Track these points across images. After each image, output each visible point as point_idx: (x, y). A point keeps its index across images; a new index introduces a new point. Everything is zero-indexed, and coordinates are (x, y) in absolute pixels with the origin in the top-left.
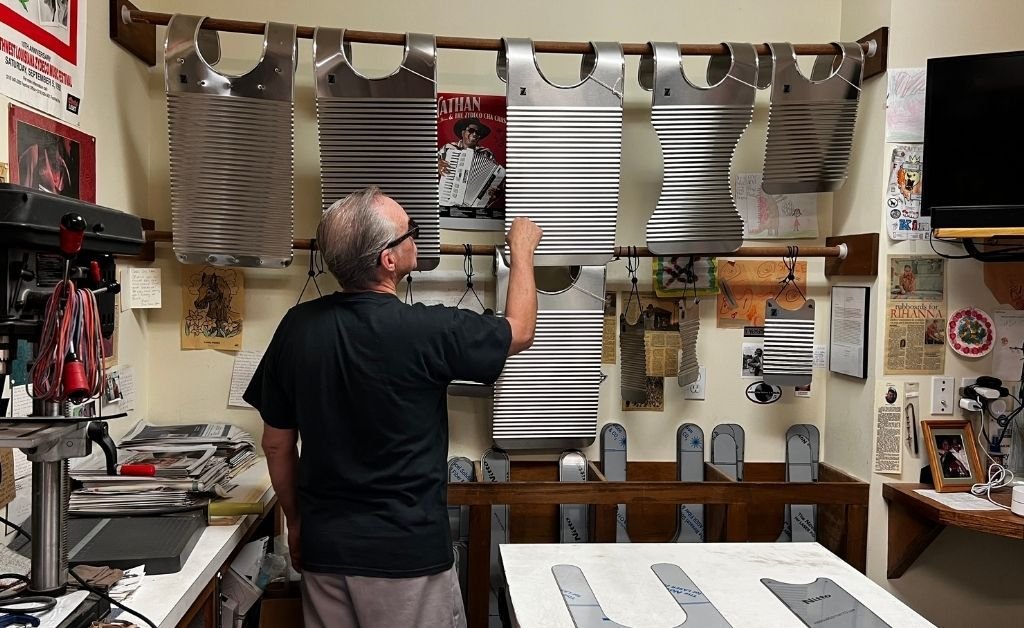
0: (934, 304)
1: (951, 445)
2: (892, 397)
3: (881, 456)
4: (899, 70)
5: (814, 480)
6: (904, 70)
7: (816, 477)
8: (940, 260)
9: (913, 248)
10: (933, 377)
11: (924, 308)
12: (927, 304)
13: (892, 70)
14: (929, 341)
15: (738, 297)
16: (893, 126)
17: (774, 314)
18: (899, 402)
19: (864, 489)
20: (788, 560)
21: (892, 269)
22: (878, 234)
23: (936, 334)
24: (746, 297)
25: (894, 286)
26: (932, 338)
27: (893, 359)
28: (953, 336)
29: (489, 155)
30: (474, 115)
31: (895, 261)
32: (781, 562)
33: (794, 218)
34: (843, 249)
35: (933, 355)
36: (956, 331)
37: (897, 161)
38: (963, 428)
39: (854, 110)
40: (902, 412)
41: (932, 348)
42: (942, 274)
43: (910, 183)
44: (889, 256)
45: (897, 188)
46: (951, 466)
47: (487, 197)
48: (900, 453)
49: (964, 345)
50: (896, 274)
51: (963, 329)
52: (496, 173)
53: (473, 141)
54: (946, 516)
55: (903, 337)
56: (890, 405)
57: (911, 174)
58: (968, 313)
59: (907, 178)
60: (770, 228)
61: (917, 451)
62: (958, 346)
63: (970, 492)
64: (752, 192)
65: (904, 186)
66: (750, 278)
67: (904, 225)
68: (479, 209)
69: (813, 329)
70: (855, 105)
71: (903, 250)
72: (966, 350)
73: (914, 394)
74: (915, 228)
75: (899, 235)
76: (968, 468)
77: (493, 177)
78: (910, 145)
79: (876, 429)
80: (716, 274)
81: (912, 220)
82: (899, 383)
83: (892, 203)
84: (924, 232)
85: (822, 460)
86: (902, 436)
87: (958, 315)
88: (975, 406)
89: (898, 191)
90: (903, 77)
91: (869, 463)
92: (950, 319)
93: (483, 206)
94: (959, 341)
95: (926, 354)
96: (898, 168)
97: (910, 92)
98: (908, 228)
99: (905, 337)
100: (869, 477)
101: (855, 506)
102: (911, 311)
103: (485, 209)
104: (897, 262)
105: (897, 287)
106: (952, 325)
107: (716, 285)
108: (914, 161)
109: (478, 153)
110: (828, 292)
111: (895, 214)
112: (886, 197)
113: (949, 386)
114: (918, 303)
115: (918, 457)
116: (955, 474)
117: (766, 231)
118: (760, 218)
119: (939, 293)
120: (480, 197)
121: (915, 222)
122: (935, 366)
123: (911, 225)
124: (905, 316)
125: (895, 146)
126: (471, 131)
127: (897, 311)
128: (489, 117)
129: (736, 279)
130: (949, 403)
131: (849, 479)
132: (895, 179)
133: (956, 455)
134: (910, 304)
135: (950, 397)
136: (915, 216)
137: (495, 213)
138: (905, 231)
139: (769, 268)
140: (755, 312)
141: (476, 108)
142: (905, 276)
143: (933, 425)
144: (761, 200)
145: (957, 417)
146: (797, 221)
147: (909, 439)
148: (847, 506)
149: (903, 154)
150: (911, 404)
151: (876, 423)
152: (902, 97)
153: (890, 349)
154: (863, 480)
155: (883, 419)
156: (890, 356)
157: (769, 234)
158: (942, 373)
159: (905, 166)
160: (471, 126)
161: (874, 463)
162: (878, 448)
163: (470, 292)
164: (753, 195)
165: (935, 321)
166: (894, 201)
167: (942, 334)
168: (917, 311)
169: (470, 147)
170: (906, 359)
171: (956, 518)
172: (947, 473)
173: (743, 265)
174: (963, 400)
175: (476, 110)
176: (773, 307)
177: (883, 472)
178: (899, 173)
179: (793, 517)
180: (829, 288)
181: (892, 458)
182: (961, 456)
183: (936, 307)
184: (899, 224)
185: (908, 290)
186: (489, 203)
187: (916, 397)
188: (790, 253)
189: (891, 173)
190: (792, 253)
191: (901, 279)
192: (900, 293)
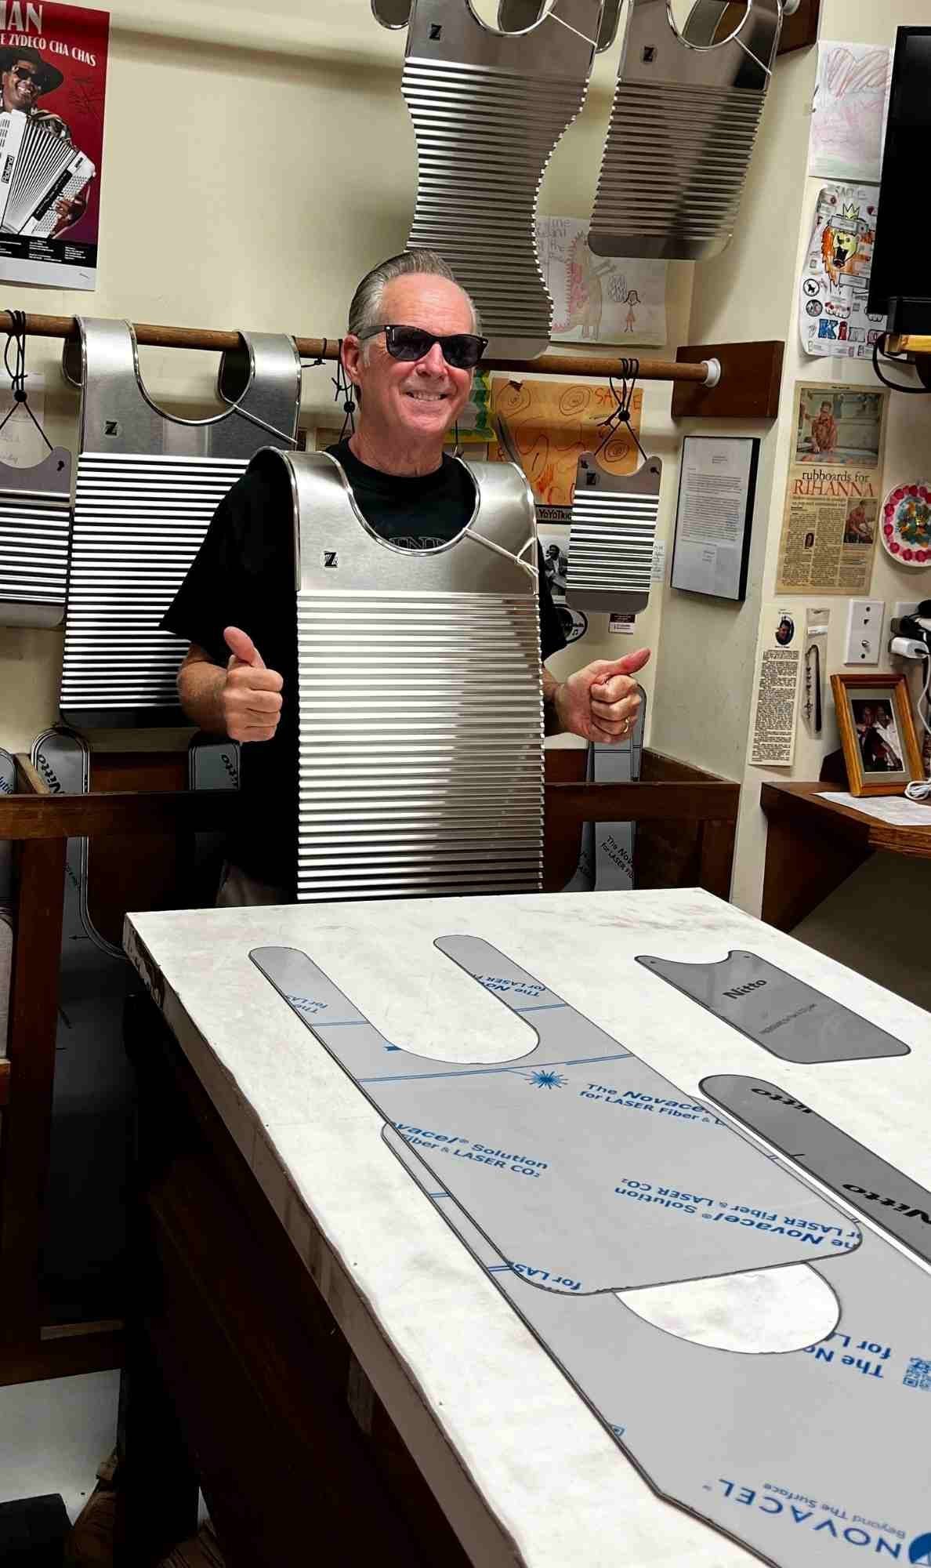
0: (863, 472)
1: (875, 717)
2: (785, 633)
3: (762, 736)
4: (839, 44)
5: (635, 779)
6: (845, 45)
7: (636, 775)
8: (878, 396)
9: (837, 371)
10: (852, 601)
11: (848, 479)
12: (852, 472)
13: (826, 42)
14: (850, 537)
15: (524, 449)
16: (822, 147)
17: (591, 481)
18: (797, 643)
19: (731, 794)
20: (668, 922)
21: (801, 406)
22: (783, 343)
23: (862, 525)
24: (537, 449)
25: (803, 437)
26: (856, 534)
27: (792, 567)
28: (888, 530)
29: (58, 129)
30: (27, 42)
31: (807, 393)
32: (656, 925)
33: (627, 306)
34: (713, 368)
35: (855, 561)
36: (894, 522)
37: (823, 212)
38: (893, 687)
39: (756, 111)
40: (801, 661)
41: (855, 549)
42: (878, 420)
43: (841, 254)
44: (797, 382)
45: (819, 261)
46: (874, 752)
47: (52, 217)
48: (793, 731)
49: (905, 545)
50: (807, 417)
51: (905, 519)
52: (72, 169)
53: (25, 96)
54: (880, 837)
55: (811, 529)
56: (782, 648)
57: (843, 237)
58: (912, 490)
59: (836, 244)
60: (586, 324)
61: (819, 727)
62: (895, 548)
63: (903, 795)
64: (558, 253)
65: (830, 259)
66: (546, 416)
67: (825, 331)
68: (35, 239)
69: (654, 510)
70: (759, 102)
71: (820, 374)
72: (908, 555)
73: (820, 629)
74: (842, 337)
75: (819, 348)
76: (899, 755)
77: (66, 176)
78: (846, 186)
79: (756, 688)
80: (488, 404)
81: (840, 320)
82: (798, 608)
83: (811, 288)
84: (856, 345)
85: (647, 743)
86: (798, 701)
87: (898, 494)
88: (918, 651)
89: (820, 266)
90: (843, 59)
91: (741, 749)
92: (885, 502)
93: (45, 235)
94: (897, 537)
95: (845, 560)
96: (824, 224)
97: (851, 86)
98: (831, 335)
99: (814, 530)
100: (741, 771)
101: (716, 823)
102: (826, 484)
103: (49, 241)
104: (810, 396)
105: (807, 440)
106: (889, 509)
107: (488, 425)
108: (849, 214)
109: (34, 120)
110: (675, 446)
111: (813, 307)
112: (800, 276)
113: (875, 615)
114: (837, 470)
115: (819, 738)
116: (881, 766)
117: (579, 328)
118: (570, 303)
119: (872, 453)
120: (38, 215)
121: (843, 324)
122: (857, 582)
123: (836, 330)
124: (817, 491)
125: (825, 185)
126: (22, 74)
127: (805, 483)
128: (61, 49)
129: (524, 416)
130: (874, 645)
131: (702, 776)
132: (818, 245)
133: (882, 732)
134: (825, 471)
135: (876, 634)
136: (845, 314)
137: (71, 252)
138: (827, 340)
139: (579, 397)
140: (551, 479)
141: (32, 26)
142: (821, 421)
143: (851, 682)
144: (572, 268)
145: (884, 669)
146: (631, 313)
147: (808, 706)
148: (701, 822)
149: (833, 201)
150: (814, 646)
151: (758, 677)
152: (839, 94)
153: (788, 550)
154: (729, 778)
155: (773, 671)
156: (788, 561)
157: (585, 334)
158: (866, 593)
159: (836, 223)
160: (23, 64)
161: (750, 750)
162: (757, 721)
163: (21, 413)
164: (560, 259)
165: (862, 503)
166: (813, 285)
167: (871, 524)
168: (835, 483)
169: (19, 108)
170: (812, 567)
171: (897, 840)
172: (869, 765)
173: (536, 389)
174: (897, 640)
175: (33, 32)
176: (590, 469)
177: (764, 762)
178: (825, 234)
179: (598, 845)
180: (678, 439)
181: (780, 740)
182: (890, 735)
183: (865, 478)
184: (818, 326)
185: (825, 446)
186: (57, 229)
187: (824, 634)
188: (625, 369)
189: (813, 232)
190: (627, 371)
191: (815, 427)
192: (811, 451)
